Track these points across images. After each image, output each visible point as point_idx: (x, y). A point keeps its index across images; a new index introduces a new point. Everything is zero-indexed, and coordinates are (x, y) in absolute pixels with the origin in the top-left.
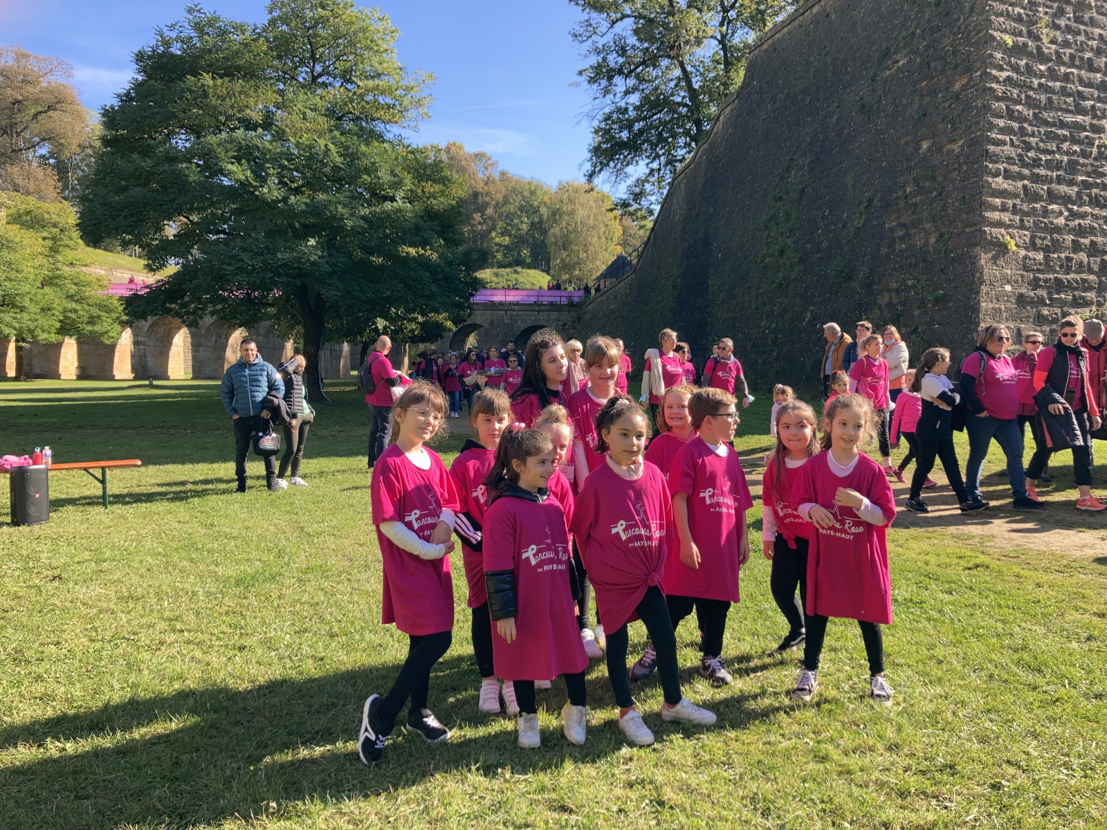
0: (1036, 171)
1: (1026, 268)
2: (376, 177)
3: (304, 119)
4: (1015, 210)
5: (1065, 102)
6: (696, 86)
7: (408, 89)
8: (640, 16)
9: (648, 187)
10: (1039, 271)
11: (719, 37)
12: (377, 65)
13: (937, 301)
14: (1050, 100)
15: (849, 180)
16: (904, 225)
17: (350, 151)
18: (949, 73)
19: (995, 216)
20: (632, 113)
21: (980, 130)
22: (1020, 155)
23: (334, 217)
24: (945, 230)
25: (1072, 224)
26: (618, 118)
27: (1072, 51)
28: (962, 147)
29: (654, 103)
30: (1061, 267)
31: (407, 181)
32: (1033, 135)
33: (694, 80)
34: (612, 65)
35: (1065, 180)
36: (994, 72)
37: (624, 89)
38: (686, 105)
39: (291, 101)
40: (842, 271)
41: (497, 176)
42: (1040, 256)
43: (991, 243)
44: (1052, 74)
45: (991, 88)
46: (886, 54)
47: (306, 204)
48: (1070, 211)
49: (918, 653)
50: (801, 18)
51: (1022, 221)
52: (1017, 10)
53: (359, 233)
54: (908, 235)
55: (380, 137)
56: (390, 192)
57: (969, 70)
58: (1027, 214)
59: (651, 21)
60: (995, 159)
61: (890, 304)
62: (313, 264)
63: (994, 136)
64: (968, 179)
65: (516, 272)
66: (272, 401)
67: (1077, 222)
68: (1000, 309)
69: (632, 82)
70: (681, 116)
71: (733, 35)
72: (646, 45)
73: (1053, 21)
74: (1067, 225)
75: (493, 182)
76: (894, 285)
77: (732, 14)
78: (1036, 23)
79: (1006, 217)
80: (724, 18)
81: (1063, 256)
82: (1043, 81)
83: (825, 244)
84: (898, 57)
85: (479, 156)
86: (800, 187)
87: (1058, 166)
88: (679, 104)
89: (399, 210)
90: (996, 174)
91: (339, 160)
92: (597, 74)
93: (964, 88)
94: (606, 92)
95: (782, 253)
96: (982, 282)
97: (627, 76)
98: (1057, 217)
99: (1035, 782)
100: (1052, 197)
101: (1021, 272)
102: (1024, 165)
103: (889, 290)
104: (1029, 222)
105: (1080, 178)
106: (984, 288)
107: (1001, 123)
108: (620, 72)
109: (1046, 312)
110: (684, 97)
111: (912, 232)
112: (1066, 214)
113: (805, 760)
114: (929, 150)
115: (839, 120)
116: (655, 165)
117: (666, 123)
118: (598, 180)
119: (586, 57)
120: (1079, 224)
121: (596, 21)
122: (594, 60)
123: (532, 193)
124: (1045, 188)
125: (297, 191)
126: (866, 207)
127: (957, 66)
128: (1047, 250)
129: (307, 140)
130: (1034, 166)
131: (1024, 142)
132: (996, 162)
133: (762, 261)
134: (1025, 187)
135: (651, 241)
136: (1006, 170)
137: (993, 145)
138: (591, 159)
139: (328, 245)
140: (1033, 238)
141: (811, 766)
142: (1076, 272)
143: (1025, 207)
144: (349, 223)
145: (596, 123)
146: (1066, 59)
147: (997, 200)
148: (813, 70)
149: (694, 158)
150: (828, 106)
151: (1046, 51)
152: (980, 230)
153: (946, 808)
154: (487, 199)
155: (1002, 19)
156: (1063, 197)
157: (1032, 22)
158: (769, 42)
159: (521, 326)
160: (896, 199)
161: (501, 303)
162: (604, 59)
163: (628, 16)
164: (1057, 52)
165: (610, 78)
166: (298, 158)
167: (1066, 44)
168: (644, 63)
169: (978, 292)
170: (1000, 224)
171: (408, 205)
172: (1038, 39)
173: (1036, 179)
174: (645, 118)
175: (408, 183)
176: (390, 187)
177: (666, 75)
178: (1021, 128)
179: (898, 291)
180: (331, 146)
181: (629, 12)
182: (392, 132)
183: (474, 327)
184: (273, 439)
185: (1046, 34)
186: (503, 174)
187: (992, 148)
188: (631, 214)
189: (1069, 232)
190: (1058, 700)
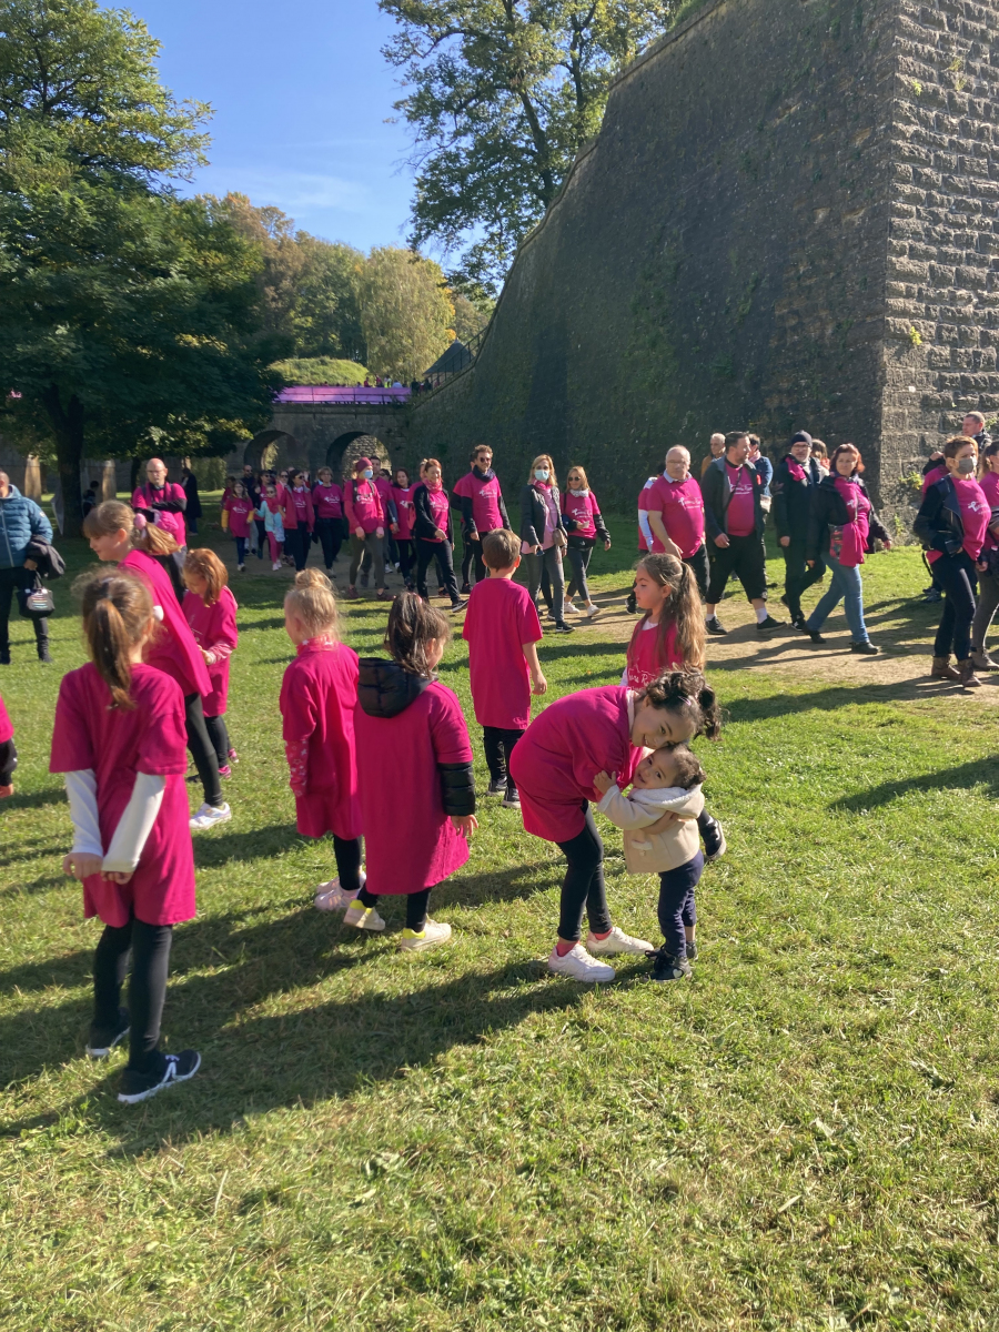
0: (944, 249)
1: (932, 366)
2: (142, 244)
3: (37, 161)
4: (921, 297)
5: (979, 165)
6: (543, 128)
7: (178, 124)
8: (471, 32)
9: (487, 256)
10: (944, 368)
11: (570, 64)
12: (132, 89)
13: (835, 404)
14: (961, 161)
15: (733, 254)
16: (796, 313)
17: (105, 207)
18: (849, 124)
19: (898, 303)
20: (465, 162)
21: (884, 197)
22: (927, 230)
23: (89, 297)
24: (842, 319)
25: (981, 313)
26: (448, 167)
27: (988, 101)
28: (863, 218)
29: (493, 148)
30: (968, 364)
31: (183, 250)
32: (942, 205)
33: (540, 120)
34: (438, 96)
35: (975, 260)
36: (900, 125)
37: (453, 129)
38: (531, 153)
39: (20, 138)
40: (725, 369)
41: (292, 237)
42: (946, 351)
43: (894, 336)
44: (965, 130)
45: (897, 146)
46: (776, 98)
47: (49, 279)
48: (979, 296)
49: (838, 827)
50: (673, 45)
51: (927, 309)
52: (928, 47)
53: (125, 319)
54: (801, 324)
55: (142, 188)
56: (163, 264)
57: (872, 122)
58: (933, 301)
59: (485, 39)
60: (899, 233)
61: (780, 408)
62: (65, 359)
63: (899, 205)
64: (870, 258)
65: (323, 363)
66: (38, 549)
67: (987, 310)
68: (903, 414)
69: (463, 120)
70: (526, 167)
71: (587, 61)
72: (479, 71)
73: (967, 63)
74: (975, 314)
75: (289, 246)
76: (785, 385)
77: (586, 33)
78: (948, 64)
79: (911, 305)
80: (576, 38)
81: (971, 350)
82: (955, 137)
83: (704, 335)
84: (789, 101)
85: (270, 212)
86: (674, 262)
87: (968, 244)
88: (523, 151)
89: (176, 288)
90: (901, 253)
91: (90, 219)
92: (419, 108)
93: (866, 144)
94: (431, 132)
95: (654, 344)
96: (884, 383)
97: (457, 112)
98: (965, 305)
99: (974, 968)
100: (962, 280)
101: (926, 370)
102: (932, 241)
103: (780, 392)
104: (936, 309)
105: (992, 257)
106: (886, 390)
107: (907, 189)
108: (448, 105)
109: (951, 417)
110: (528, 142)
111: (806, 320)
112: (975, 300)
113: (733, 962)
114: (826, 220)
115: (720, 179)
116: (495, 229)
117: (508, 174)
118: (425, 248)
119: (404, 84)
120: (989, 313)
121: (414, 36)
122: (413, 89)
123: (340, 261)
124: (954, 269)
125: (35, 261)
126: (753, 290)
127: (857, 117)
128: (954, 344)
129: (45, 191)
130: (942, 243)
131: (931, 213)
132: (901, 238)
133: (630, 354)
134: (931, 268)
135: (494, 326)
136: (912, 248)
137: (898, 216)
138: (416, 220)
139: (83, 333)
140: (939, 330)
141: (740, 968)
142: (984, 370)
143: (931, 293)
144: (110, 306)
145: (419, 173)
146: (981, 110)
147: (902, 284)
148: (688, 114)
149: (544, 222)
150: (708, 161)
151: (959, 100)
152: (882, 320)
153: (885, 1003)
154: (281, 268)
155: (910, 59)
156: (972, 281)
157: (944, 64)
158: (635, 74)
159: (334, 432)
160: (787, 280)
161: (308, 405)
162: (427, 89)
163: (456, 31)
164: (971, 102)
165: (435, 115)
166: (34, 216)
167: (981, 92)
168: (477, 95)
169: (881, 395)
170: (904, 313)
171: (187, 281)
172: (949, 84)
173: (944, 258)
174: (481, 168)
175: (187, 252)
176: (162, 258)
177: (506, 111)
178: (930, 196)
179: (789, 392)
180: (79, 201)
181: (457, 26)
182: (158, 181)
183: (273, 436)
184: (44, 596)
185: (959, 78)
186: (301, 235)
187: (896, 220)
188: (467, 291)
189: (977, 323)
190: (987, 873)
